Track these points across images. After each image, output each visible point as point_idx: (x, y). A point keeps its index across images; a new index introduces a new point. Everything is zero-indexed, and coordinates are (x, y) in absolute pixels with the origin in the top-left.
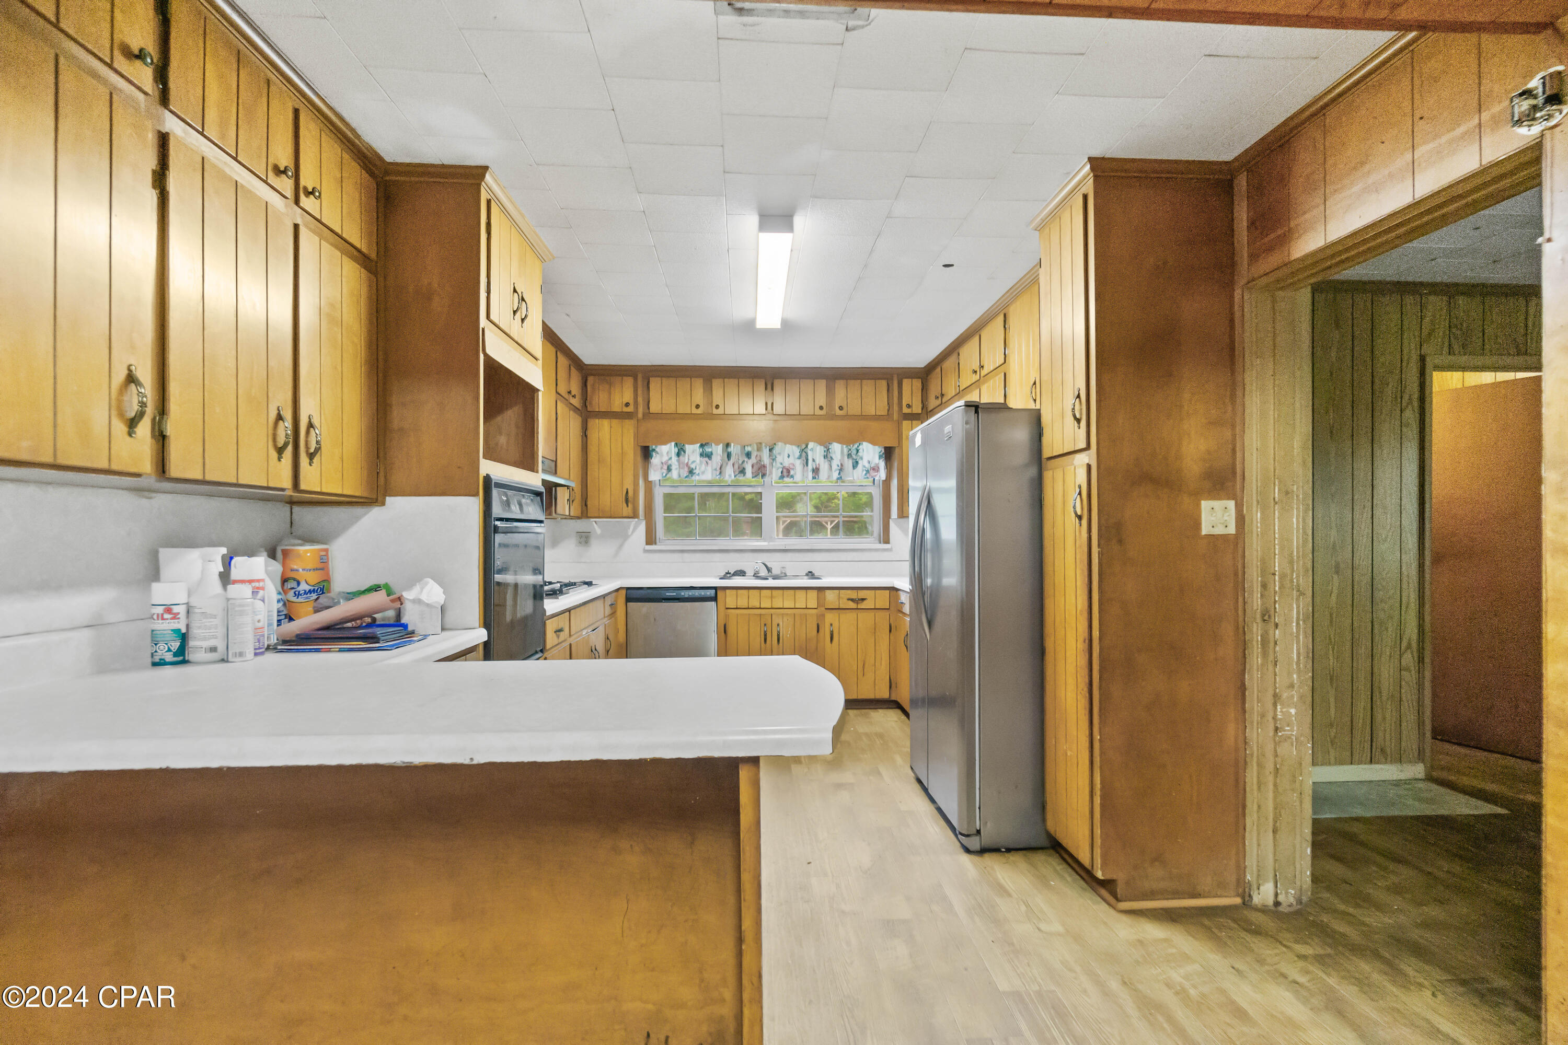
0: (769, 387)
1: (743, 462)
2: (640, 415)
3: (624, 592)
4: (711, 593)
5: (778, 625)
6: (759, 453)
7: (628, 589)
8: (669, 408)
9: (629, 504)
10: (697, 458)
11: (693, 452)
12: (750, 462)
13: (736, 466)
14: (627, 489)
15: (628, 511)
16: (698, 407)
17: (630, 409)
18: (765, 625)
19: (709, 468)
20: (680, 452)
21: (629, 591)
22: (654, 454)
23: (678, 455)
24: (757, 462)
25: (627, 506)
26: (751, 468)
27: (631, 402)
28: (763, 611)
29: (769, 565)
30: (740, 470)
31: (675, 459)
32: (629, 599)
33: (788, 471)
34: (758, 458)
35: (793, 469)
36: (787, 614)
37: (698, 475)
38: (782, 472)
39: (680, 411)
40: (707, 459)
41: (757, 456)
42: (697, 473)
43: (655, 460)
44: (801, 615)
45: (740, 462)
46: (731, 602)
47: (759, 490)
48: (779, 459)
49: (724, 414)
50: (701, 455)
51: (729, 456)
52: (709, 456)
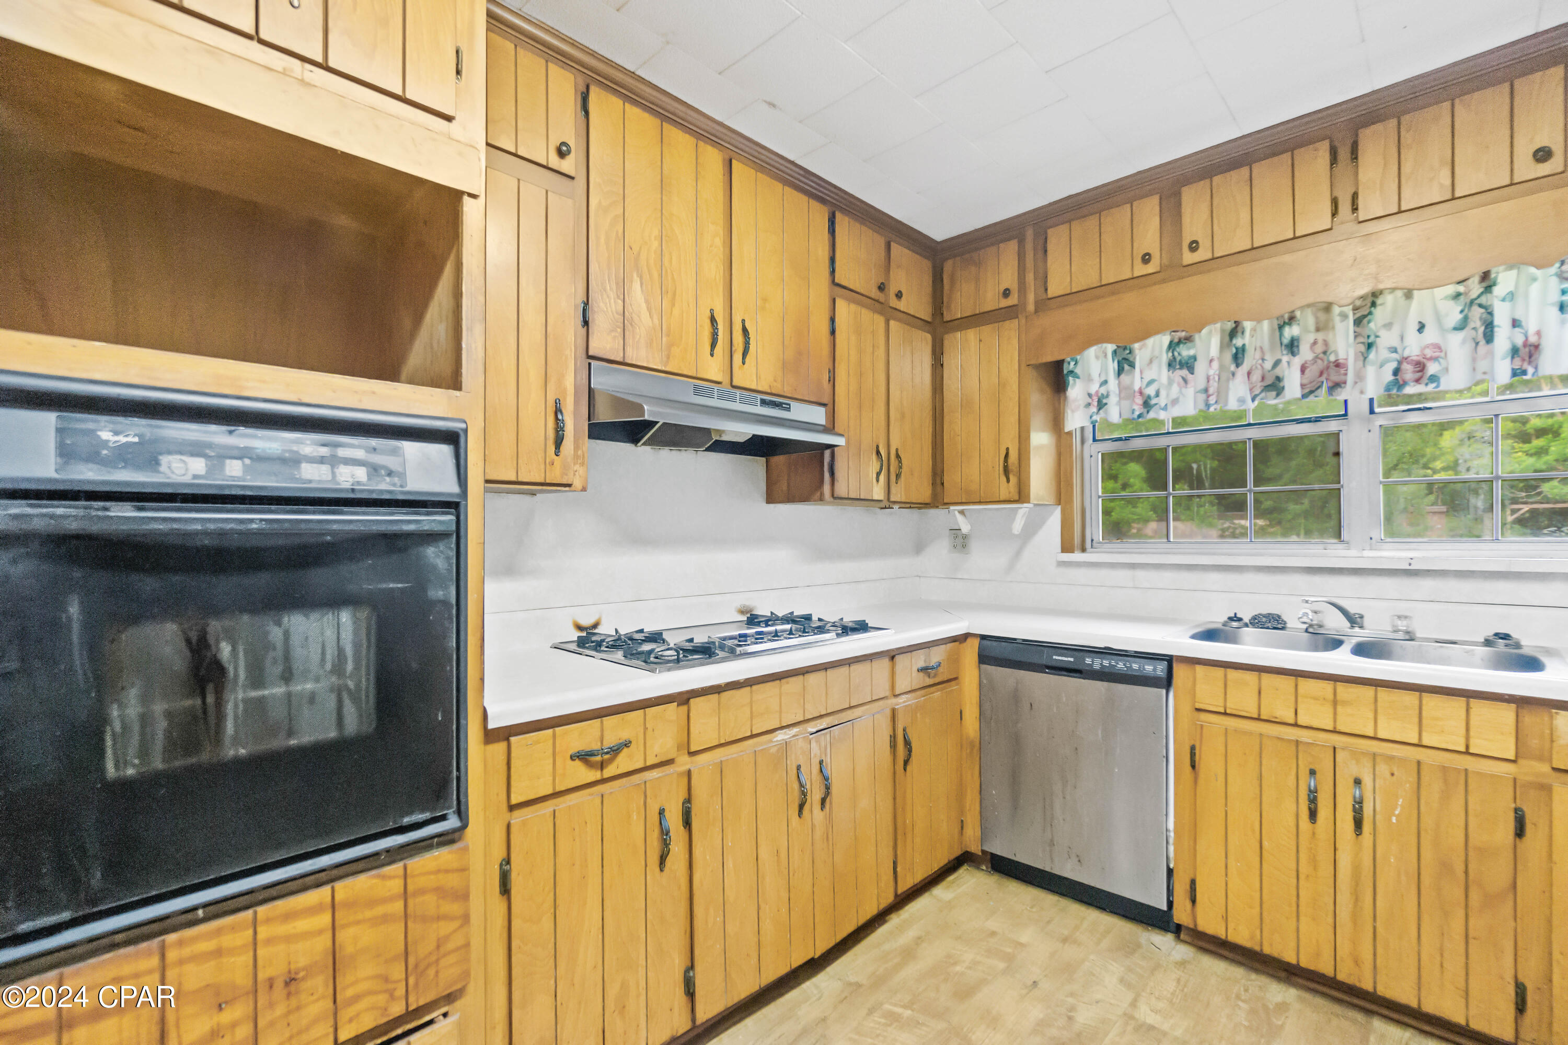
0: (1344, 153)
1: (1277, 363)
2: (1031, 307)
3: (974, 644)
4: (1160, 669)
5: (1358, 782)
6: (1320, 336)
7: (983, 637)
8: (1086, 276)
9: (1011, 477)
10: (1162, 374)
11: (1151, 361)
12: (1297, 361)
13: (1256, 376)
14: (1008, 449)
15: (1007, 489)
16: (1146, 259)
17: (1013, 300)
18: (1313, 772)
19: (1190, 391)
20: (1125, 362)
21: (986, 642)
22: (1071, 379)
23: (1120, 371)
24: (1317, 357)
25: (1008, 481)
26: (1298, 373)
27: (1014, 287)
28: (1305, 736)
29: (1352, 610)
30: (1269, 381)
31: (1113, 384)
32: (984, 658)
33: (1420, 367)
34: (1319, 348)
35: (1434, 359)
36: (1392, 758)
37: (1165, 408)
38: (1396, 372)
39: (1109, 278)
40: (1185, 372)
41: (1315, 343)
42: (1163, 405)
43: (1075, 391)
44: (1444, 769)
45: (1268, 365)
46: (1209, 695)
47: (1332, 426)
48: (1386, 339)
49: (1213, 259)
50: (1171, 365)
51: (1238, 357)
52: (1189, 365)
